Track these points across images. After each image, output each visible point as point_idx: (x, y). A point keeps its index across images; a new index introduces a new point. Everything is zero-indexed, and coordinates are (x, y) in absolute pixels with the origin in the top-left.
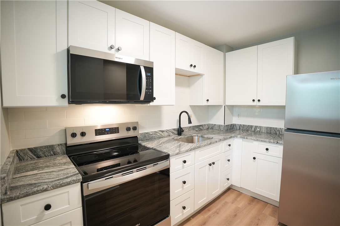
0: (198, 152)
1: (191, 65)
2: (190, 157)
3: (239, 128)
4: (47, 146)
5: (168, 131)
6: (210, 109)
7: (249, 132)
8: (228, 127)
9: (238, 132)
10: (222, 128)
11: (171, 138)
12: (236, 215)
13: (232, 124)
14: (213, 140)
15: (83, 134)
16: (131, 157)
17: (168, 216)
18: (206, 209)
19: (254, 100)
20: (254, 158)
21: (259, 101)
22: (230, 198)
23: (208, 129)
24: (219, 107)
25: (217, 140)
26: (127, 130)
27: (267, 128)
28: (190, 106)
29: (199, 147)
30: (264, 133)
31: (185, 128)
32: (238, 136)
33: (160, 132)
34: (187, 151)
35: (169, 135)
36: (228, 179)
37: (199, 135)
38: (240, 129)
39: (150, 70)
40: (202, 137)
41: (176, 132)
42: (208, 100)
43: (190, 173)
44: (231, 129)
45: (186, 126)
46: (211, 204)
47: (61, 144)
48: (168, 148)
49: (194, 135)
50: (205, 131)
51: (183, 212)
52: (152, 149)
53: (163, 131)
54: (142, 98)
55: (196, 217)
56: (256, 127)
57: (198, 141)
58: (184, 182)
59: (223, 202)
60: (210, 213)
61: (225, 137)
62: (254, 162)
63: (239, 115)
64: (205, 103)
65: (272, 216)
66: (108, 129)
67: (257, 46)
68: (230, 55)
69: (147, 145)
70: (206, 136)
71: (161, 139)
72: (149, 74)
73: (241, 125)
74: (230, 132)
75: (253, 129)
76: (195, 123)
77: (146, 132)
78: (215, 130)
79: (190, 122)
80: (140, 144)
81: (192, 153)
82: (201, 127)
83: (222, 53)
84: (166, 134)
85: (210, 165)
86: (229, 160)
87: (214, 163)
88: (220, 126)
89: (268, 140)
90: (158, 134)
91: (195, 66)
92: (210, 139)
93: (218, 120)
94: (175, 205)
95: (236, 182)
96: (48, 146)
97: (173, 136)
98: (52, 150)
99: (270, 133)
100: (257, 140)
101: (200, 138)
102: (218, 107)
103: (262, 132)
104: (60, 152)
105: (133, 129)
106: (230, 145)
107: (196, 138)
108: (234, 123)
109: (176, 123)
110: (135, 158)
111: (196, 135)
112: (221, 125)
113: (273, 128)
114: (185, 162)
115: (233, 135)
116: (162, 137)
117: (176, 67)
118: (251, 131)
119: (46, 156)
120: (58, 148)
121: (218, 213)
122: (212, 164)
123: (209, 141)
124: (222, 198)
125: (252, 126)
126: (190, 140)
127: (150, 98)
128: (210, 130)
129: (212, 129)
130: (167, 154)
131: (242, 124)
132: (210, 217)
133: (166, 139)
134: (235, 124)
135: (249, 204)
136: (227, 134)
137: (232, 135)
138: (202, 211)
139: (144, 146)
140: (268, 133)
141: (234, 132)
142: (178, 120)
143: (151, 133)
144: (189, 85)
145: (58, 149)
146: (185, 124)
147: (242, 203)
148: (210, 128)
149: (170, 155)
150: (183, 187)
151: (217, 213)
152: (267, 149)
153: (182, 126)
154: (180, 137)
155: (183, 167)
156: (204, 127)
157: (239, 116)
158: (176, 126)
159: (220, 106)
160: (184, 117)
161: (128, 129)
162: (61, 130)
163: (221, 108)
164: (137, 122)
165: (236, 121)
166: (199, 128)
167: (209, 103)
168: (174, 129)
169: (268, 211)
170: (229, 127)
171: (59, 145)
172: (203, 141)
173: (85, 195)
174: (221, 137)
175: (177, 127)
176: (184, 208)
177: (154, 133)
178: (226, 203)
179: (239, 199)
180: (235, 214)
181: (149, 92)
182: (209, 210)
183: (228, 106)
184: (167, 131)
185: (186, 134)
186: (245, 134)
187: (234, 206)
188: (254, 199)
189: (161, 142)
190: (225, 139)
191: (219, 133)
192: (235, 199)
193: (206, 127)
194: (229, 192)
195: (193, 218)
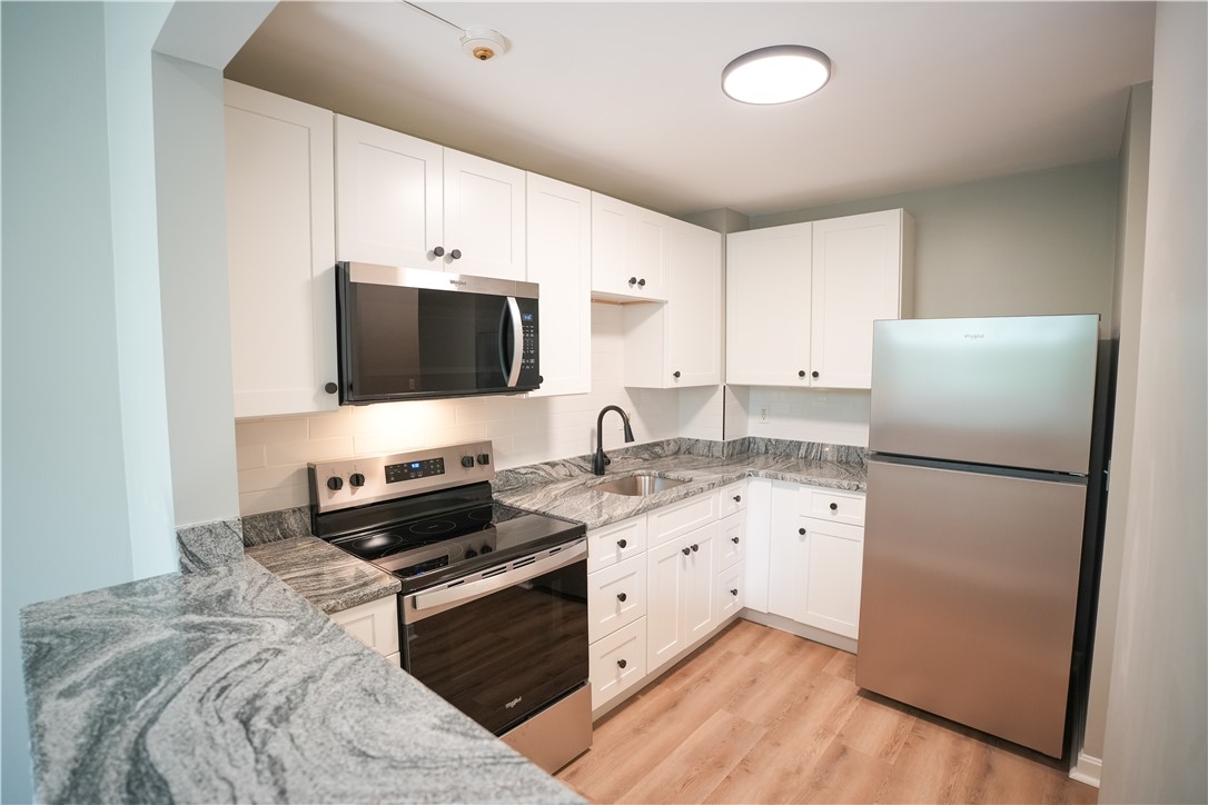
0: (653, 518)
1: (633, 281)
2: (634, 531)
3: (764, 449)
4: (268, 514)
5: (567, 465)
6: (682, 398)
7: (793, 459)
8: (734, 448)
9: (761, 460)
10: (717, 451)
11: (576, 482)
12: (754, 682)
13: (744, 439)
14: (693, 486)
15: (357, 480)
16: (474, 540)
17: (583, 684)
18: (677, 673)
19: (802, 374)
20: (802, 532)
21: (815, 375)
22: (739, 642)
23: (677, 453)
24: (707, 390)
25: (705, 486)
26: (464, 465)
27: (839, 448)
28: (627, 389)
29: (658, 506)
30: (832, 462)
31: (614, 451)
32: (762, 473)
33: (547, 468)
34: (628, 516)
35: (571, 476)
36: (734, 592)
37: (653, 472)
38: (767, 452)
39: (530, 306)
40: (662, 476)
41: (589, 466)
42: (677, 375)
43: (634, 573)
44: (741, 454)
45: (616, 448)
46: (689, 661)
47: (299, 509)
48: (577, 511)
49: (639, 472)
50: (670, 461)
51: (618, 675)
52: (536, 512)
53: (553, 465)
54: (513, 381)
55: (652, 692)
56: (810, 445)
57: (652, 490)
58: (622, 597)
59: (722, 653)
60: (688, 681)
61: (727, 476)
62: (803, 540)
63: (764, 411)
64: (670, 383)
65: (845, 678)
66: (417, 465)
67: (809, 223)
68: (737, 239)
69: (518, 504)
70: (672, 475)
71: (551, 486)
72: (529, 318)
73: (769, 440)
74: (741, 461)
75: (802, 452)
76: (641, 438)
77: (510, 468)
78: (698, 455)
79: (629, 437)
80: (498, 503)
81: (641, 521)
82: (657, 449)
83: (718, 236)
84: (562, 471)
85: (686, 552)
86: (736, 540)
87: (695, 548)
88: (710, 444)
89: (835, 481)
90: (542, 473)
91: (642, 283)
92: (684, 482)
93: (706, 427)
94: (602, 657)
95: (755, 599)
96: (270, 513)
97: (583, 478)
98: (280, 524)
99: (847, 462)
100: (809, 483)
101: (658, 482)
102: (705, 391)
103: (826, 461)
104: (298, 530)
105: (479, 462)
106: (737, 499)
107: (645, 481)
108: (750, 434)
109: (589, 440)
110: (485, 541)
111: (644, 471)
112: (715, 442)
113: (855, 448)
114: (623, 544)
115: (747, 470)
116: (552, 482)
117: (594, 289)
118: (797, 458)
119: (264, 542)
120: (292, 520)
121: (708, 680)
122: (691, 550)
123: (682, 489)
124: (718, 644)
125: (799, 444)
126: (630, 487)
127: (531, 379)
128: (684, 458)
129: (689, 453)
130: (580, 524)
131: (774, 436)
132: (687, 690)
133: (563, 487)
134: (754, 438)
135: (790, 654)
136: (731, 468)
137: (743, 472)
138: (667, 677)
139: (511, 507)
140: (840, 462)
141: (751, 459)
142: (593, 431)
143: (523, 471)
144: (623, 330)
145: (293, 523)
146: (614, 441)
147: (770, 653)
148: (683, 449)
149: (589, 527)
150: (618, 610)
151: (706, 679)
152: (834, 506)
153: (605, 449)
154: (602, 479)
155: (619, 557)
156: (666, 448)
157: (764, 413)
158: (588, 449)
159: (711, 388)
160: (613, 423)
161: (467, 462)
162: (299, 471)
163: (714, 393)
164: (489, 443)
165: (758, 428)
166: (652, 452)
167: (682, 382)
168: (583, 458)
169: (836, 666)
170: (738, 447)
171: (294, 511)
172: (666, 488)
173: (408, 622)
174: (715, 477)
175: (592, 450)
176: (622, 664)
177: (531, 470)
178: (729, 656)
179: (763, 644)
180: (751, 679)
181: (529, 364)
182: (685, 675)
183: (735, 388)
184: (564, 463)
185: (618, 468)
186: (779, 466)
187: (749, 662)
188: (805, 643)
189: (553, 493)
190: (724, 482)
191: (708, 466)
192: (754, 645)
193: (673, 447)
194: (737, 629)
195: (643, 695)
